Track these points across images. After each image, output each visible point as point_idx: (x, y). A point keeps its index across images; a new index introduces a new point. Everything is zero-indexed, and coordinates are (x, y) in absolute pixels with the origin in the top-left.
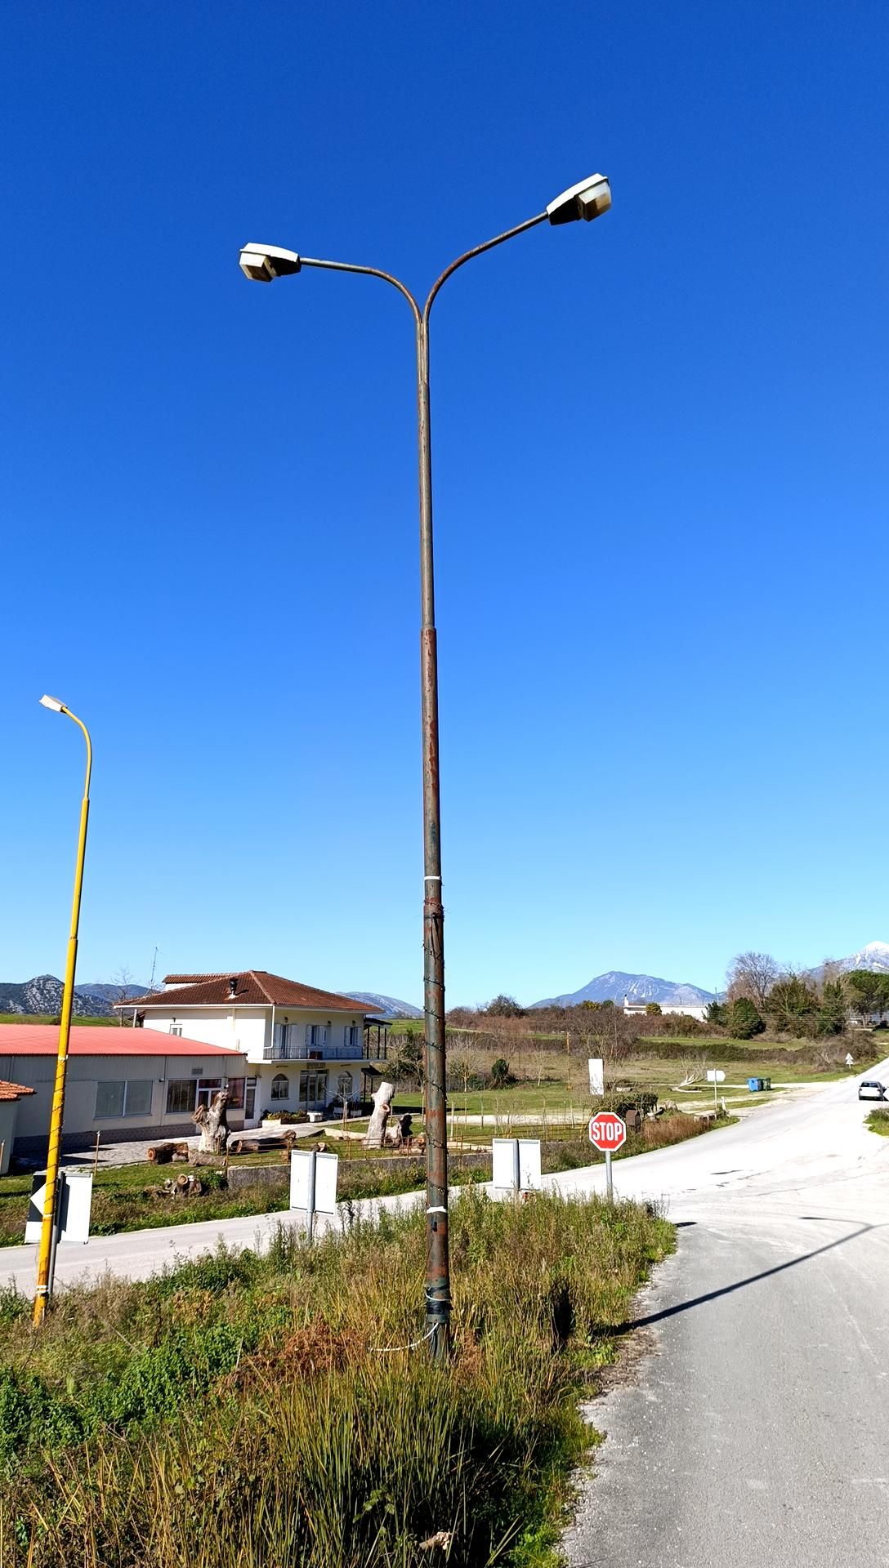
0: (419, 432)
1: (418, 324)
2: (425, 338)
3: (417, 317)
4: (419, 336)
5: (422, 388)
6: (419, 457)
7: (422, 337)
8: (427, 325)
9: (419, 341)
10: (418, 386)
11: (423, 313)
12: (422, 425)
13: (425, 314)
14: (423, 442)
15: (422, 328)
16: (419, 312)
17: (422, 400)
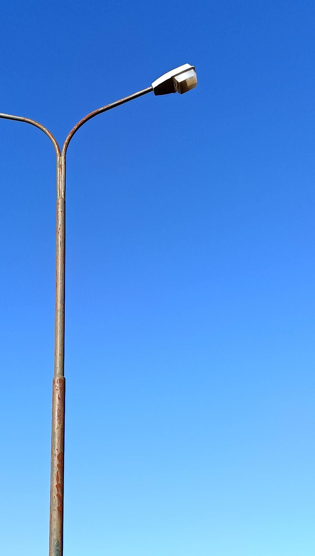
0: (57, 232)
1: (58, 157)
2: (63, 167)
3: (58, 152)
4: (58, 165)
5: (60, 201)
6: (57, 250)
7: (60, 166)
8: (65, 158)
9: (58, 169)
10: (56, 199)
11: (62, 149)
12: (59, 227)
13: (64, 150)
14: (60, 239)
15: (61, 160)
16: (59, 149)
17: (60, 210)
